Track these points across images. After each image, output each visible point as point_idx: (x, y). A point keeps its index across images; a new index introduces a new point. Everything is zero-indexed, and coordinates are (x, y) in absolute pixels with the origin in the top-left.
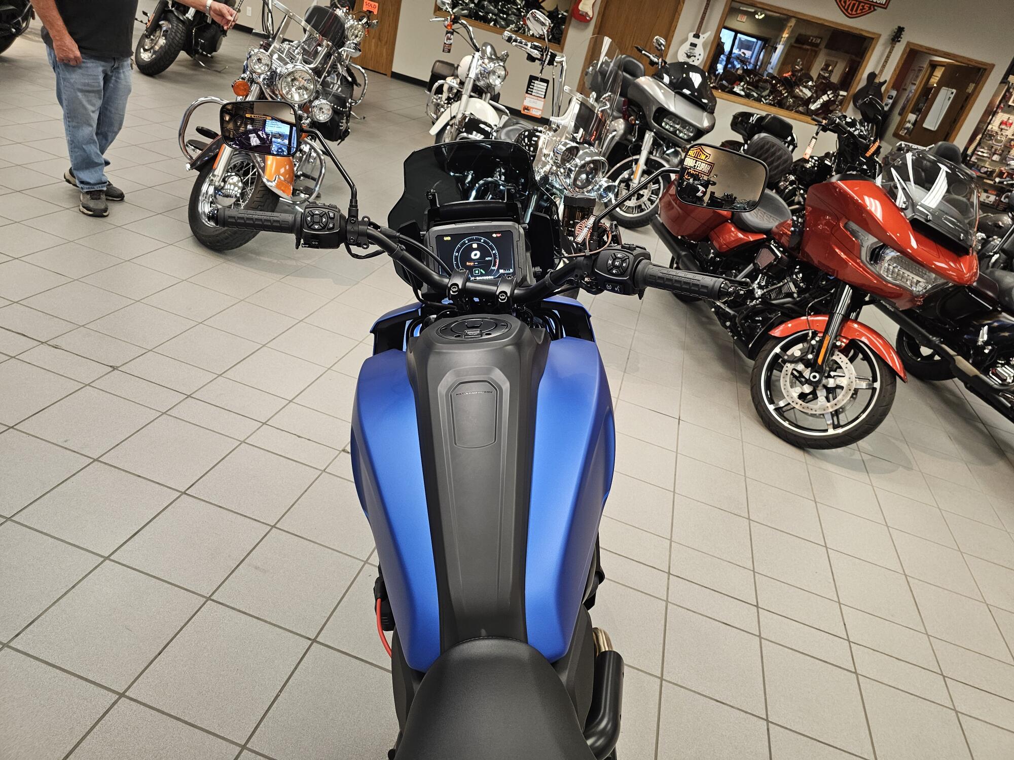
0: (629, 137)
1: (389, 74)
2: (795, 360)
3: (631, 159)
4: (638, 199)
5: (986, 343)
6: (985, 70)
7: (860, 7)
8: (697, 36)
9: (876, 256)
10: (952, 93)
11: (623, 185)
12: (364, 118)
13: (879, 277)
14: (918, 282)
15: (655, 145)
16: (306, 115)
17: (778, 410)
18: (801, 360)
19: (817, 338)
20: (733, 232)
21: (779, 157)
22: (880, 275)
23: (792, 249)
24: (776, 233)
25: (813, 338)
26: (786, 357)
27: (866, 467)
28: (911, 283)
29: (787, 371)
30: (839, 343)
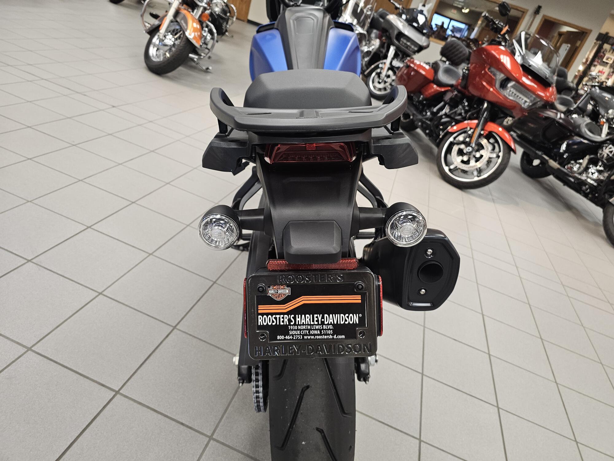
0: (382, 49)
1: (246, 20)
2: (459, 143)
3: (382, 62)
4: (385, 84)
5: (565, 152)
6: (587, 33)
8: (424, 5)
9: (503, 85)
10: (568, 46)
11: (376, 76)
13: (506, 98)
14: (526, 102)
15: (396, 56)
16: (208, 8)
17: (450, 170)
18: (464, 142)
19: (472, 130)
20: (433, 88)
21: (461, 52)
22: (505, 96)
23: (462, 87)
24: (456, 85)
25: (470, 130)
26: (455, 142)
27: (493, 201)
28: (521, 102)
29: (455, 148)
30: (482, 132)
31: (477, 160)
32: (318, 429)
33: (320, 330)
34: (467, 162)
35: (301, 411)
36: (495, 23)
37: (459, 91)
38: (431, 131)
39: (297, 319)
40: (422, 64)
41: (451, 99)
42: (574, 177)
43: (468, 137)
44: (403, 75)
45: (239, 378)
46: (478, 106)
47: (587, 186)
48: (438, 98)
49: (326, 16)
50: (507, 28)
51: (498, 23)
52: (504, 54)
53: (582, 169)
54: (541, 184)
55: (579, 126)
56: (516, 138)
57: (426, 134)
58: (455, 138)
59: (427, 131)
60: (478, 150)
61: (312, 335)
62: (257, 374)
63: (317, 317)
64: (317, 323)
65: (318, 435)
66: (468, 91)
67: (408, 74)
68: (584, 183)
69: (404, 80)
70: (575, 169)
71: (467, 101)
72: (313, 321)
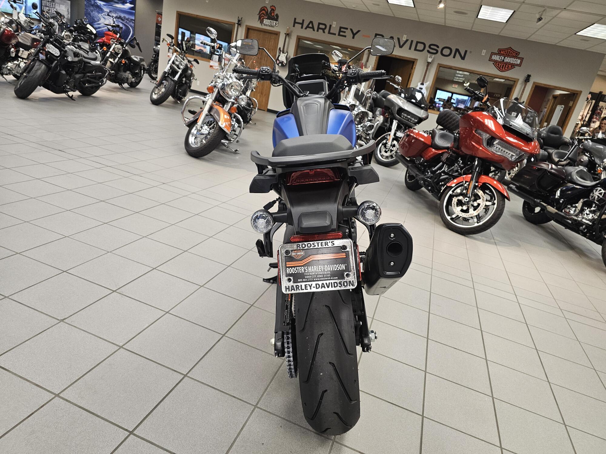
0: (385, 124)
1: (266, 110)
2: (457, 195)
3: (387, 134)
4: (391, 152)
5: (560, 198)
6: (577, 94)
7: (507, 66)
8: (422, 84)
9: (490, 143)
10: (562, 107)
11: (383, 146)
12: (255, 124)
13: (494, 154)
14: (512, 156)
15: (399, 128)
16: (236, 102)
17: (452, 219)
18: (461, 194)
19: (467, 183)
20: (432, 151)
21: (454, 120)
22: (492, 152)
23: (456, 148)
24: (451, 147)
25: (465, 183)
26: (454, 194)
27: (496, 244)
28: (509, 157)
29: (455, 200)
30: (477, 184)
31: (475, 208)
32: (330, 363)
33: (323, 275)
34: (467, 211)
35: (318, 351)
36: (476, 94)
37: (454, 152)
38: (432, 187)
39: (309, 269)
40: (420, 133)
41: (447, 159)
42: (570, 219)
43: (465, 189)
44: (405, 143)
45: (275, 352)
46: (471, 163)
47: (584, 227)
48: (436, 159)
49: (327, 101)
50: (487, 96)
51: (479, 94)
52: (488, 119)
53: (577, 211)
54: (544, 228)
55: (570, 174)
56: (516, 189)
57: (429, 190)
58: (453, 191)
59: (430, 188)
60: (475, 200)
61: (318, 278)
62: (288, 343)
63: (320, 267)
64: (320, 271)
65: (331, 368)
66: (462, 151)
67: (409, 142)
68: (580, 224)
69: (406, 147)
70: (572, 212)
71: (461, 159)
72: (318, 270)
